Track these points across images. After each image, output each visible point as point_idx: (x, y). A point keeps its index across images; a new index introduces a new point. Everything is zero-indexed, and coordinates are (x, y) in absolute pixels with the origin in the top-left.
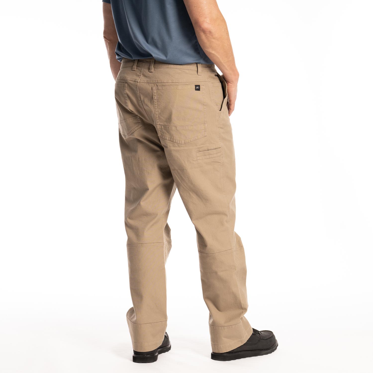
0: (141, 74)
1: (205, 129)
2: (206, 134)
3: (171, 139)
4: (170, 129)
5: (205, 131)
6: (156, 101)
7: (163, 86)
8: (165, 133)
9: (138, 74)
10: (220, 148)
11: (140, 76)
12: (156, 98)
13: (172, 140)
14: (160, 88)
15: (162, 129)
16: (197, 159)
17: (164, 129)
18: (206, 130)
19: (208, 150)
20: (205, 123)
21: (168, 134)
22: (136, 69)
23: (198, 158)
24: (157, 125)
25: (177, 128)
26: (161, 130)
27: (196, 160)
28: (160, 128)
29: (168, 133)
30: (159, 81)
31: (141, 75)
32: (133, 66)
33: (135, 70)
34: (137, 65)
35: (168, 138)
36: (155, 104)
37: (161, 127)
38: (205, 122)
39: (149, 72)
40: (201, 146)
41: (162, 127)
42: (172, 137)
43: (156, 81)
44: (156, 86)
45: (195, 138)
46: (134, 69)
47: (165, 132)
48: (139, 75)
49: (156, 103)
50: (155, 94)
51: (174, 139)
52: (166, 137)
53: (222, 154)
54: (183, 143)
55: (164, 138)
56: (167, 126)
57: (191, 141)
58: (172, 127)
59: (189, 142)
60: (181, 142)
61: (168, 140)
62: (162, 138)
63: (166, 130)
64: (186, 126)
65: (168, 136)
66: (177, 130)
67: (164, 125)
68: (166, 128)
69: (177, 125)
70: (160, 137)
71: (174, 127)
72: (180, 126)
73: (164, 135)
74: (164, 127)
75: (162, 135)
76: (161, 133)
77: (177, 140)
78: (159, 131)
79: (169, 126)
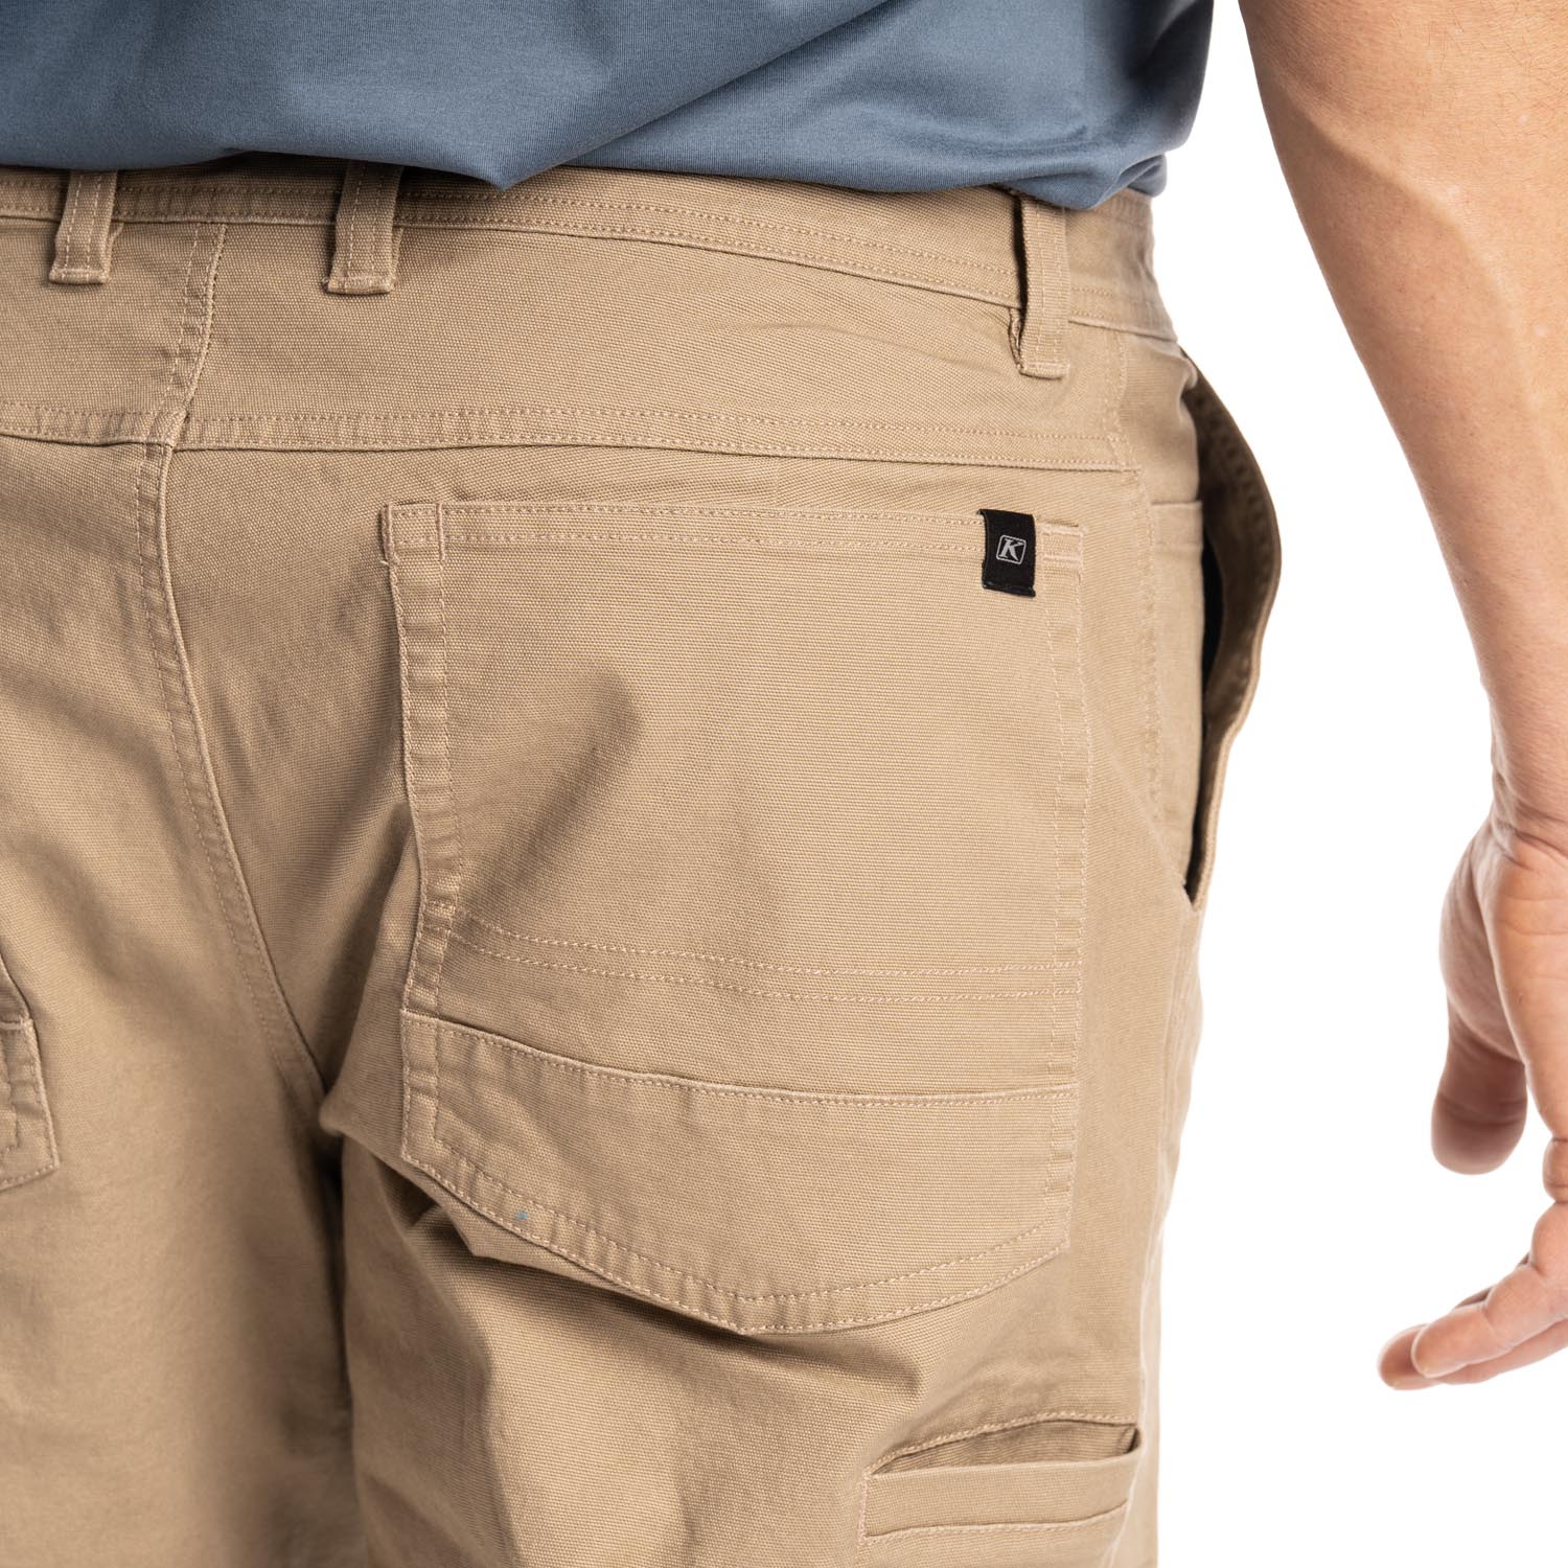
0: (191, 330)
2: (1057, 1229)
3: (591, 1245)
4: (593, 1099)
6: (441, 714)
7: (563, 491)
8: (516, 1144)
9: (153, 329)
11: (186, 354)
12: (437, 674)
13: (602, 1260)
14: (502, 521)
15: (468, 1071)
17: (511, 1088)
18: (1063, 1172)
21: (550, 1159)
22: (106, 262)
24: (415, 1006)
25: (700, 1101)
26: (452, 1083)
28: (451, 1056)
29: (563, 1145)
30: (494, 424)
31: (192, 345)
32: (57, 223)
33: (96, 284)
34: (116, 210)
35: (540, 1220)
36: (426, 752)
37: (470, 1053)
39: (324, 288)
41: (482, 1048)
42: (610, 1217)
43: (448, 426)
44: (446, 499)
46: (83, 273)
47: (522, 1123)
48: (165, 354)
49: (441, 746)
50: (432, 616)
51: (627, 1249)
52: (513, 1204)
54: (750, 1320)
55: (484, 1211)
56: (551, 1052)
57: (871, 1320)
58: (627, 1080)
59: (846, 1327)
60: (722, 1305)
61: (545, 1245)
62: (458, 1195)
63: (535, 1102)
64: (831, 1096)
65: (553, 1192)
66: (692, 1130)
67: (505, 1037)
68: (538, 1075)
69: (700, 1068)
70: (433, 1176)
71: (650, 1079)
72: (737, 1084)
73: (488, 1169)
74: (509, 1063)
75: (464, 1164)
76: (459, 1125)
77: (669, 1269)
78: (427, 1092)
79: (578, 1064)
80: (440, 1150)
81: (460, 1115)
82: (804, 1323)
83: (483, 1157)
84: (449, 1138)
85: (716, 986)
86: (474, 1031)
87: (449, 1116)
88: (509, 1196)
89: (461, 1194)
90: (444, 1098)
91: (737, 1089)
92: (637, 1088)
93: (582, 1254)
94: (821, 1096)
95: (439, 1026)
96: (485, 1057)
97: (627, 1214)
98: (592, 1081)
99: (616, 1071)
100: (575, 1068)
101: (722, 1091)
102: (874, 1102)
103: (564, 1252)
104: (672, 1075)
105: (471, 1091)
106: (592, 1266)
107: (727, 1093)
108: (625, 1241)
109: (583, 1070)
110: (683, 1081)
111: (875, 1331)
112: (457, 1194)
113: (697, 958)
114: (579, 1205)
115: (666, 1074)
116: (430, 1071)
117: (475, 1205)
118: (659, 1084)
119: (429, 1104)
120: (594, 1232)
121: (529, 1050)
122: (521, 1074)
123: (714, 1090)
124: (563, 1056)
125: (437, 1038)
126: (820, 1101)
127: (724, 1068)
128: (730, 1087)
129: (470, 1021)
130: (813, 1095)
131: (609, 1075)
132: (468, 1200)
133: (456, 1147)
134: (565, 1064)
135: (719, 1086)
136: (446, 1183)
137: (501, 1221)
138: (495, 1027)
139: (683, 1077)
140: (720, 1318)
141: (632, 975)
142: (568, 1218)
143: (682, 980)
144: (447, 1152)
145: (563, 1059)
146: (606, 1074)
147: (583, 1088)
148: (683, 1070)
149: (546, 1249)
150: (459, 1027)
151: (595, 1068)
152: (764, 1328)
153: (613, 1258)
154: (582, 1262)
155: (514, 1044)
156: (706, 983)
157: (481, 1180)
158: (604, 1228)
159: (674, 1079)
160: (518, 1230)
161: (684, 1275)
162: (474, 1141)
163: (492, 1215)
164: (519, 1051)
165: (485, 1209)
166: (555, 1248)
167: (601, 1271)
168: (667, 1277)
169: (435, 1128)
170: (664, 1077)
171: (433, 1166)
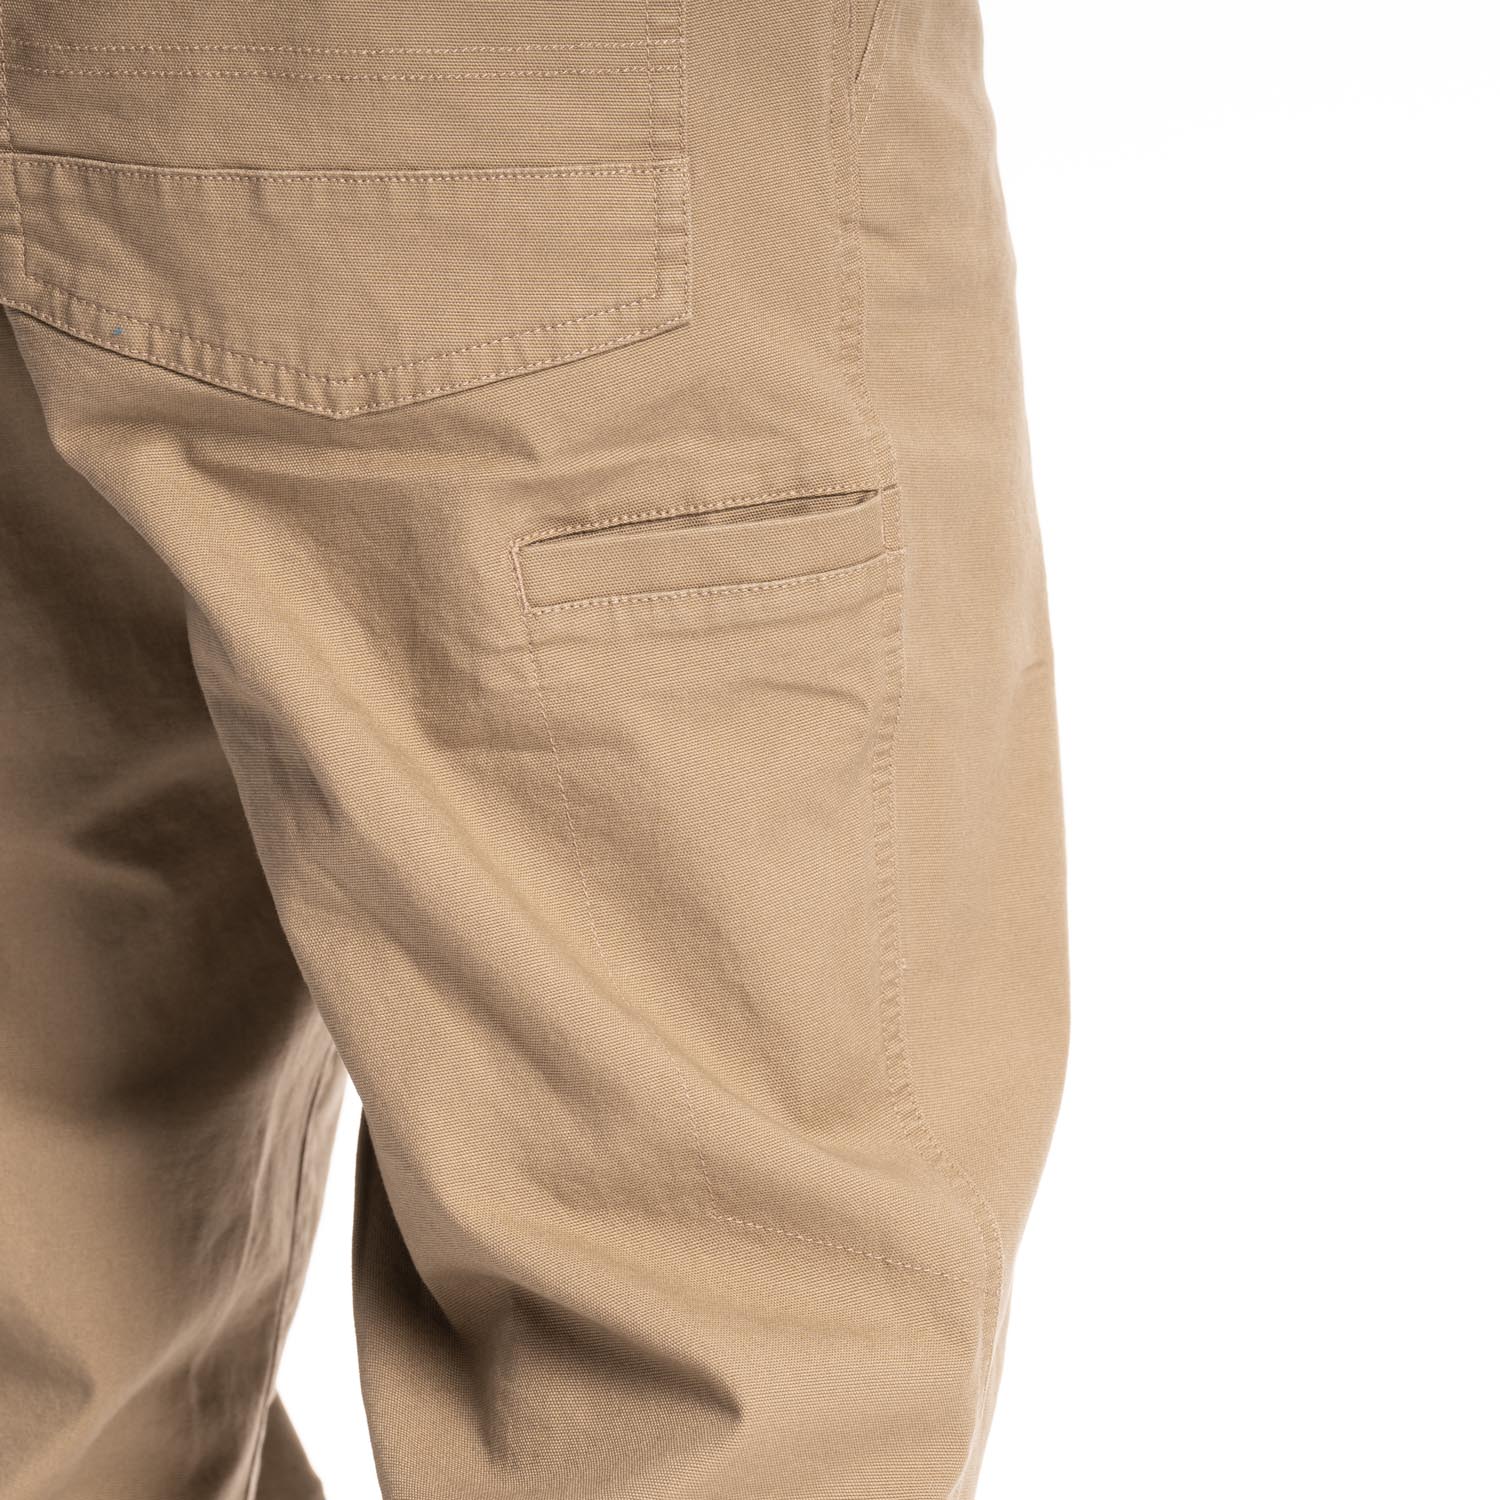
1: (664, 230)
2: (672, 299)
3: (187, 350)
4: (169, 202)
5: (661, 258)
8: (103, 263)
10: (864, 495)
13: (199, 364)
15: (49, 199)
16: (536, 638)
17: (92, 206)
18: (674, 243)
19: (693, 518)
20: (668, 146)
21: (138, 271)
23: (556, 621)
25: (269, 189)
26: (37, 216)
27: (522, 640)
28: (31, 187)
29: (145, 255)
35: (136, 334)
37: (48, 181)
38: (666, 135)
40: (606, 459)
41: (59, 173)
42: (201, 322)
45: (519, 350)
47: (100, 235)
51: (220, 348)
52: (108, 322)
53: (890, 590)
54: (344, 403)
55: (82, 336)
56: (124, 163)
57: (458, 388)
58: (198, 177)
59: (434, 396)
60: (315, 391)
61: (144, 358)
62: (56, 325)
63: (117, 216)
64: (392, 173)
65: (145, 306)
66: (265, 220)
67: (79, 157)
68: (115, 188)
69: (266, 158)
70: (30, 313)
71: (220, 174)
72: (302, 169)
73: (81, 293)
74: (86, 182)
75: (57, 294)
76: (47, 256)
77: (262, 362)
78: (13, 231)
79: (151, 169)
80: (34, 287)
81: (49, 246)
82: (395, 398)
83: (74, 283)
84: (40, 271)
85: (270, 76)
86: (50, 158)
87: (37, 249)
88: (104, 315)
89: (58, 324)
90: (30, 232)
91: (302, 173)
92: (209, 184)
93: (180, 361)
94: (383, 173)
95: (14, 160)
96: (64, 182)
97: (216, 314)
98: (166, 184)
99: (186, 170)
100: (148, 174)
101: (289, 176)
102: (434, 177)
103: (163, 362)
104: (241, 168)
105: (55, 219)
106: (190, 371)
107: (293, 178)
108: (218, 341)
109: (156, 174)
110: (251, 173)
111: (462, 398)
112: (54, 325)
113: (248, 50)
114: (171, 315)
115: (234, 168)
116: (12, 208)
117: (73, 332)
118: (229, 178)
119: (17, 243)
120: (188, 337)
121: (103, 164)
122: (99, 191)
123: (281, 177)
124: (136, 164)
125: (15, 172)
126: (381, 178)
127: (287, 155)
128: (295, 173)
129: (45, 147)
130: (373, 173)
131: (181, 176)
132: (65, 328)
133: (48, 279)
134: (139, 171)
135: (285, 173)
136: (43, 317)
137: (99, 342)
138: (68, 148)
139: (251, 169)
140: (315, 405)
141: (190, 73)
142: (162, 328)
143: (237, 74)
144: (40, 286)
145: (136, 167)
146: (179, 174)
147: (158, 193)
148: (250, 161)
149: (145, 362)
150: (34, 156)
151: (167, 170)
152: (358, 409)
153: (209, 361)
154: (181, 369)
155: (89, 162)
156: (260, 74)
157: (75, 306)
158: (197, 332)
159: (242, 172)
160: (116, 348)
161: (277, 367)
162: (63, 268)
163: (90, 338)
164: (95, 168)
165: (83, 333)
166: (154, 359)
167: (199, 374)
168: (262, 374)
169: (25, 265)
170: (233, 171)
171: (29, 303)
